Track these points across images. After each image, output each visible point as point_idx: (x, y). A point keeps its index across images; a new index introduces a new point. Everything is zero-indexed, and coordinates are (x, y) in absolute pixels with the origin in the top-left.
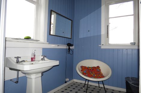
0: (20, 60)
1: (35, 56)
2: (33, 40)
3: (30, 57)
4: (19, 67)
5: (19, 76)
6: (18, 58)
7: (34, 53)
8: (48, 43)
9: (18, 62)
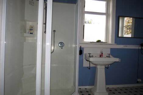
0: (91, 55)
1: (102, 53)
2: (102, 42)
3: (99, 55)
4: (91, 59)
5: (91, 66)
6: (90, 54)
7: (102, 51)
8: (115, 44)
9: (90, 56)
